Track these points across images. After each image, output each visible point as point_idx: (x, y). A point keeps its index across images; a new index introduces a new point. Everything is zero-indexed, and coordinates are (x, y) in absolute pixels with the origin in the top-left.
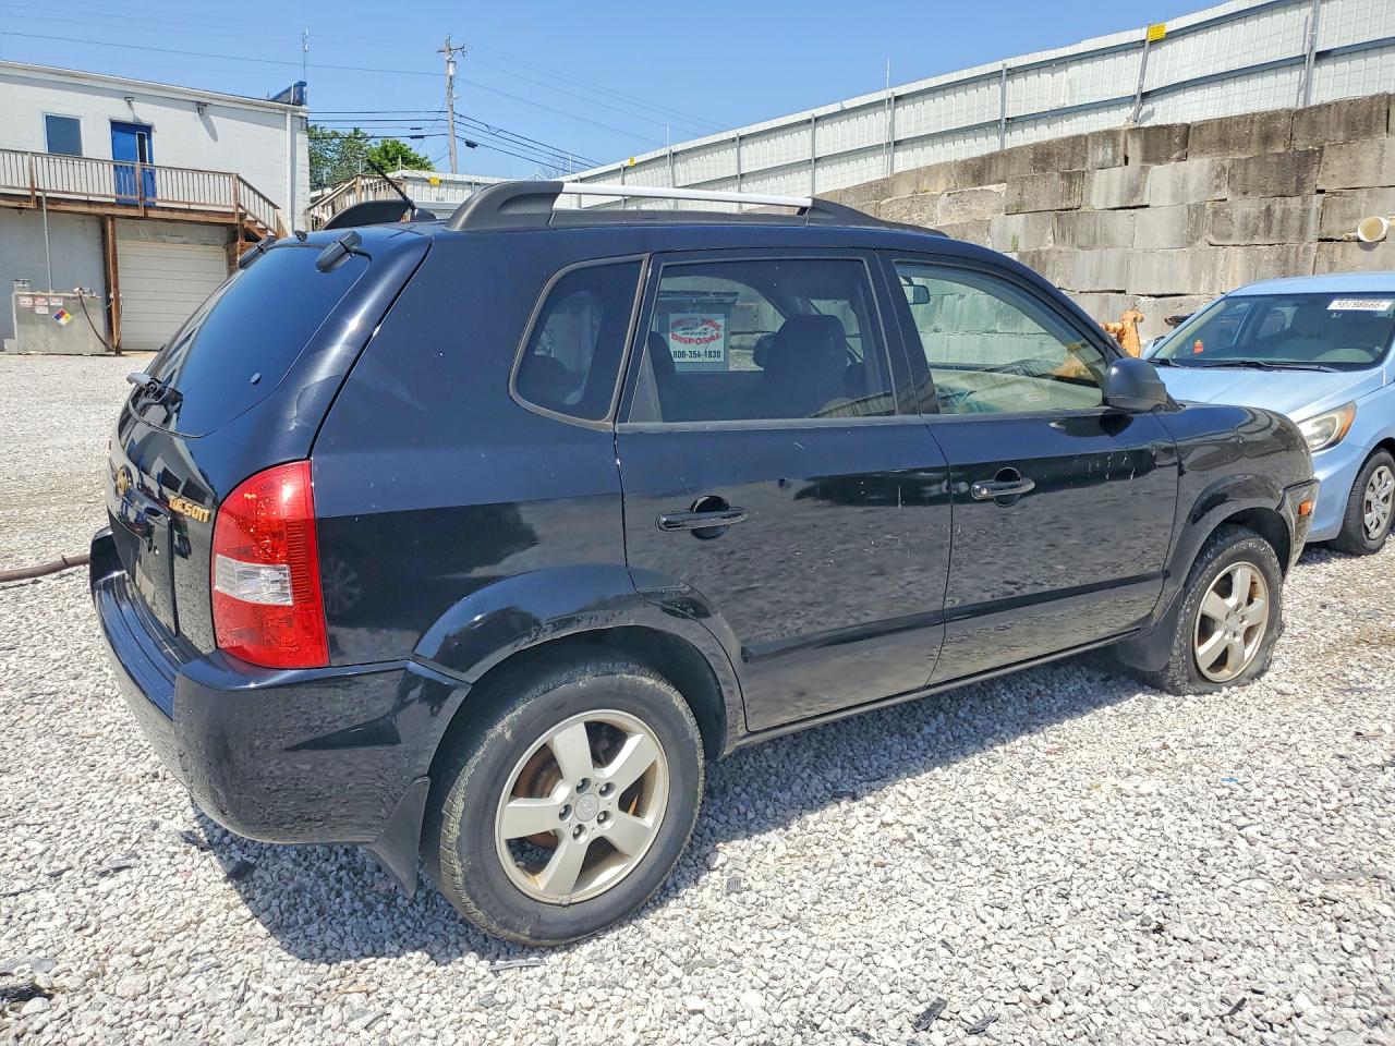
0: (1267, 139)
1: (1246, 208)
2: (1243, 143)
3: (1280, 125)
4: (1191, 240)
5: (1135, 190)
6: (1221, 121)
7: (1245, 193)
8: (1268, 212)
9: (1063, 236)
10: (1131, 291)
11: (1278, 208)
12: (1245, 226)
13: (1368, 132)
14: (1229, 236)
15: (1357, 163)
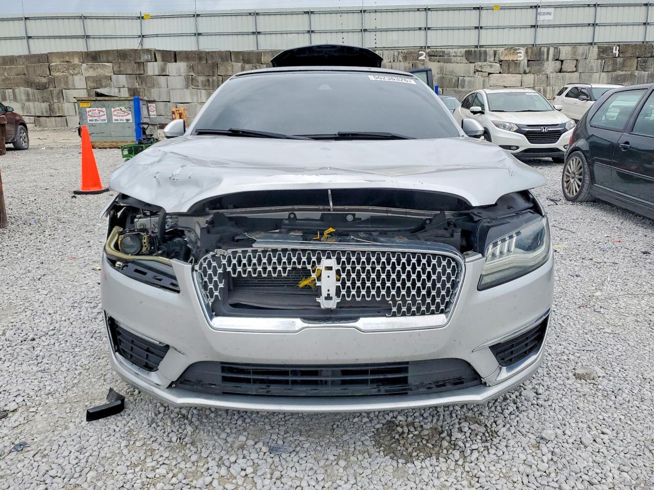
0: (200, 59)
1: (201, 79)
2: (193, 59)
3: (203, 55)
4: (187, 87)
5: (163, 70)
6: (186, 52)
7: (199, 74)
8: (208, 80)
9: (142, 83)
10: (172, 101)
11: (211, 79)
12: (202, 83)
13: (227, 61)
14: (198, 86)
15: (227, 69)
